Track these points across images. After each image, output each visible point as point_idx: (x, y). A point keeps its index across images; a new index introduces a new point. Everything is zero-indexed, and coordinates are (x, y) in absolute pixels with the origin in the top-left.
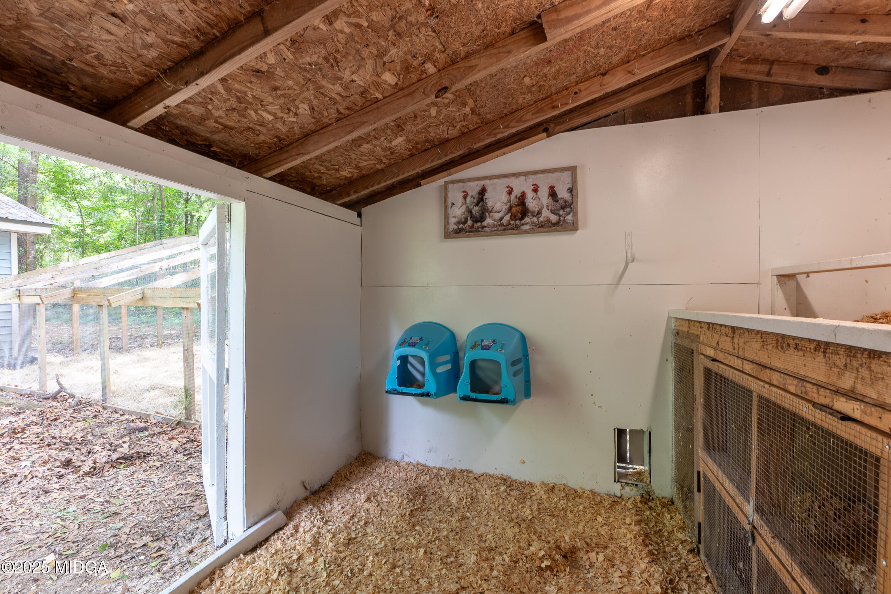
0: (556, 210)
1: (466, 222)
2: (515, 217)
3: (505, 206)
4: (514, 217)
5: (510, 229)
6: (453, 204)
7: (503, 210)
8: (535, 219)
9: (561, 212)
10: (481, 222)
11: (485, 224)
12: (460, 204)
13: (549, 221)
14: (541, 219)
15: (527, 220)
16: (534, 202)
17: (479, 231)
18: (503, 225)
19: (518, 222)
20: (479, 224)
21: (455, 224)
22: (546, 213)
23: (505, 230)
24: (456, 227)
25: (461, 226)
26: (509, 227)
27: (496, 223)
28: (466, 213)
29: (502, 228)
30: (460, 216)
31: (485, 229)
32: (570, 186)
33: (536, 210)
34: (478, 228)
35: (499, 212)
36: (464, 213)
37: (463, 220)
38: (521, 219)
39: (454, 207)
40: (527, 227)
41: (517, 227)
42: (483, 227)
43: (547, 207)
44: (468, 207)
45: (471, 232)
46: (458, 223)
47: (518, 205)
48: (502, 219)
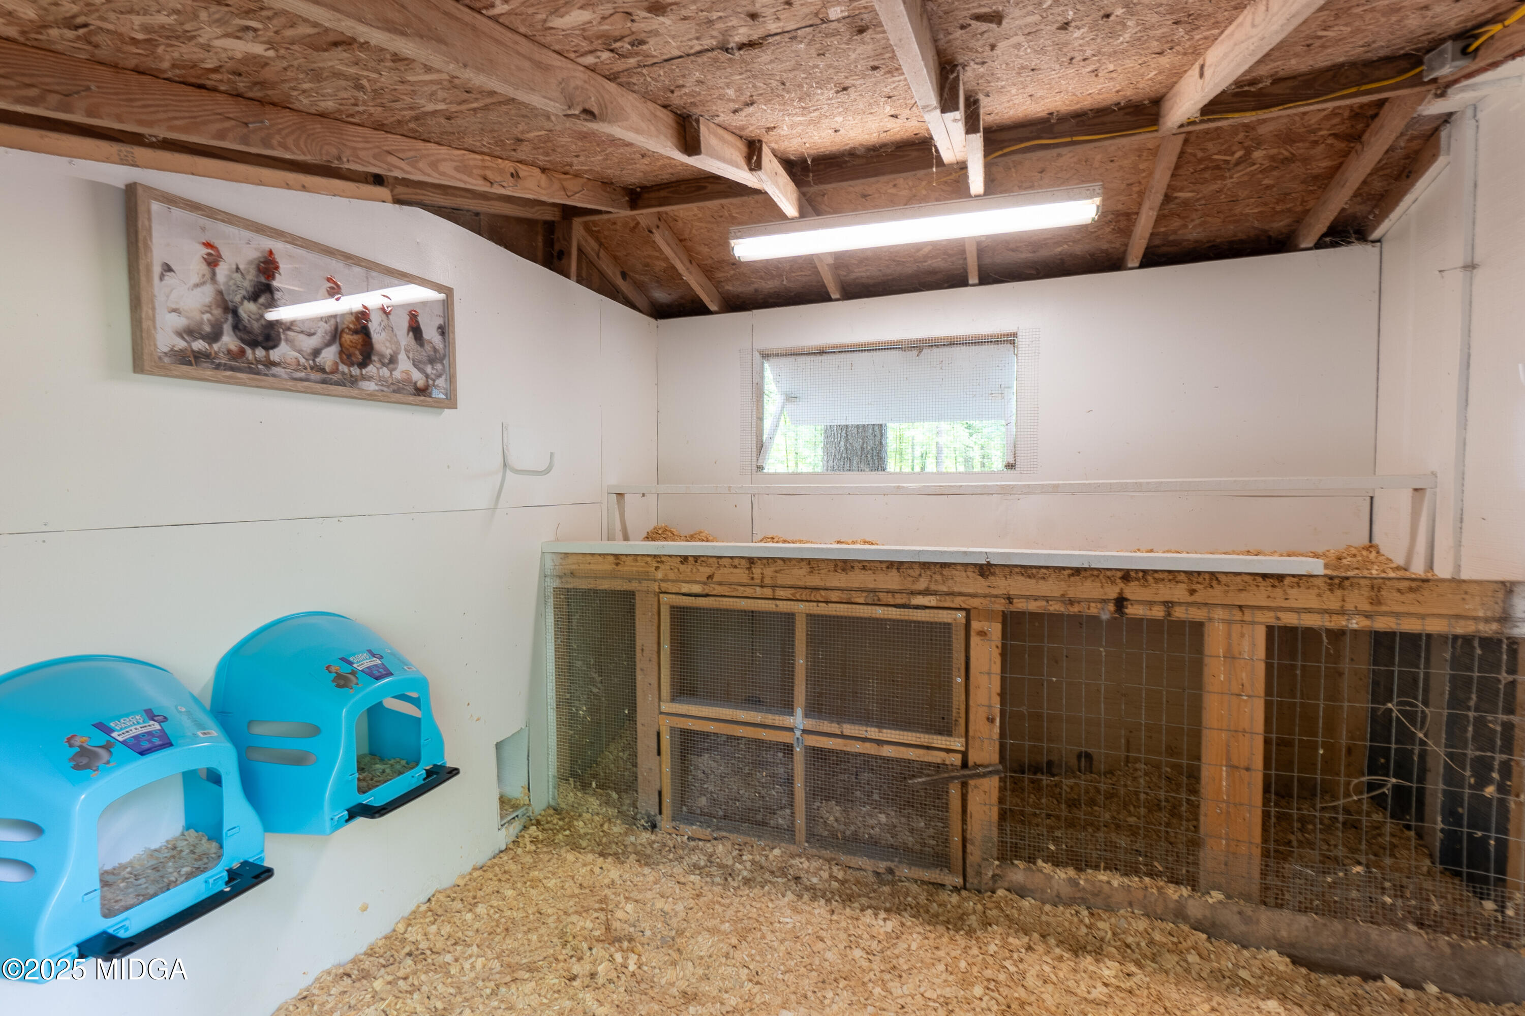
0: (420, 362)
1: (214, 336)
2: (349, 356)
3: (322, 324)
4: (345, 356)
5: (337, 383)
6: (168, 268)
7: (320, 333)
8: (385, 372)
9: (429, 370)
10: (267, 349)
11: (275, 355)
12: (195, 279)
13: (409, 381)
14: (397, 374)
15: (371, 369)
16: (383, 334)
17: (258, 373)
18: (322, 370)
19: (355, 371)
20: (260, 353)
21: (180, 334)
22: (404, 365)
23: (324, 382)
24: (181, 344)
25: (199, 345)
26: (335, 377)
27: (302, 361)
28: (218, 312)
29: (318, 376)
30: (197, 316)
31: (275, 370)
32: (440, 321)
33: (388, 352)
34: (259, 362)
35: (310, 335)
36: (208, 309)
37: (207, 329)
38: (363, 365)
39: (169, 279)
40: (370, 386)
41: (353, 381)
42: (271, 364)
43: (407, 351)
44: (220, 293)
45: (232, 369)
46: (190, 333)
47: (356, 332)
48: (316, 353)
